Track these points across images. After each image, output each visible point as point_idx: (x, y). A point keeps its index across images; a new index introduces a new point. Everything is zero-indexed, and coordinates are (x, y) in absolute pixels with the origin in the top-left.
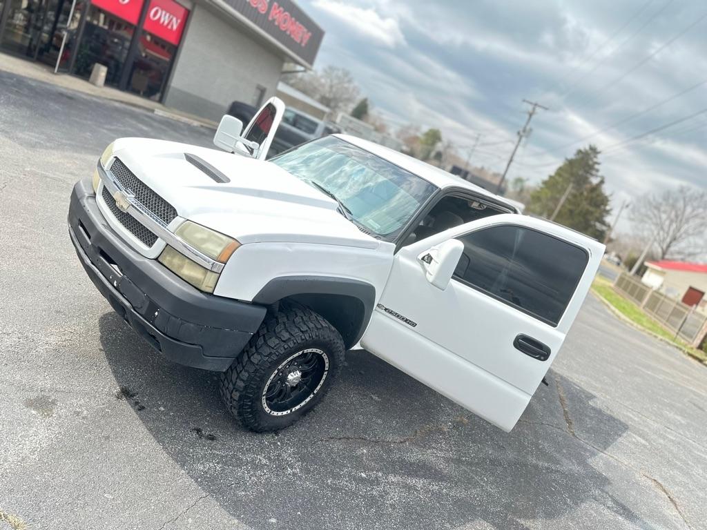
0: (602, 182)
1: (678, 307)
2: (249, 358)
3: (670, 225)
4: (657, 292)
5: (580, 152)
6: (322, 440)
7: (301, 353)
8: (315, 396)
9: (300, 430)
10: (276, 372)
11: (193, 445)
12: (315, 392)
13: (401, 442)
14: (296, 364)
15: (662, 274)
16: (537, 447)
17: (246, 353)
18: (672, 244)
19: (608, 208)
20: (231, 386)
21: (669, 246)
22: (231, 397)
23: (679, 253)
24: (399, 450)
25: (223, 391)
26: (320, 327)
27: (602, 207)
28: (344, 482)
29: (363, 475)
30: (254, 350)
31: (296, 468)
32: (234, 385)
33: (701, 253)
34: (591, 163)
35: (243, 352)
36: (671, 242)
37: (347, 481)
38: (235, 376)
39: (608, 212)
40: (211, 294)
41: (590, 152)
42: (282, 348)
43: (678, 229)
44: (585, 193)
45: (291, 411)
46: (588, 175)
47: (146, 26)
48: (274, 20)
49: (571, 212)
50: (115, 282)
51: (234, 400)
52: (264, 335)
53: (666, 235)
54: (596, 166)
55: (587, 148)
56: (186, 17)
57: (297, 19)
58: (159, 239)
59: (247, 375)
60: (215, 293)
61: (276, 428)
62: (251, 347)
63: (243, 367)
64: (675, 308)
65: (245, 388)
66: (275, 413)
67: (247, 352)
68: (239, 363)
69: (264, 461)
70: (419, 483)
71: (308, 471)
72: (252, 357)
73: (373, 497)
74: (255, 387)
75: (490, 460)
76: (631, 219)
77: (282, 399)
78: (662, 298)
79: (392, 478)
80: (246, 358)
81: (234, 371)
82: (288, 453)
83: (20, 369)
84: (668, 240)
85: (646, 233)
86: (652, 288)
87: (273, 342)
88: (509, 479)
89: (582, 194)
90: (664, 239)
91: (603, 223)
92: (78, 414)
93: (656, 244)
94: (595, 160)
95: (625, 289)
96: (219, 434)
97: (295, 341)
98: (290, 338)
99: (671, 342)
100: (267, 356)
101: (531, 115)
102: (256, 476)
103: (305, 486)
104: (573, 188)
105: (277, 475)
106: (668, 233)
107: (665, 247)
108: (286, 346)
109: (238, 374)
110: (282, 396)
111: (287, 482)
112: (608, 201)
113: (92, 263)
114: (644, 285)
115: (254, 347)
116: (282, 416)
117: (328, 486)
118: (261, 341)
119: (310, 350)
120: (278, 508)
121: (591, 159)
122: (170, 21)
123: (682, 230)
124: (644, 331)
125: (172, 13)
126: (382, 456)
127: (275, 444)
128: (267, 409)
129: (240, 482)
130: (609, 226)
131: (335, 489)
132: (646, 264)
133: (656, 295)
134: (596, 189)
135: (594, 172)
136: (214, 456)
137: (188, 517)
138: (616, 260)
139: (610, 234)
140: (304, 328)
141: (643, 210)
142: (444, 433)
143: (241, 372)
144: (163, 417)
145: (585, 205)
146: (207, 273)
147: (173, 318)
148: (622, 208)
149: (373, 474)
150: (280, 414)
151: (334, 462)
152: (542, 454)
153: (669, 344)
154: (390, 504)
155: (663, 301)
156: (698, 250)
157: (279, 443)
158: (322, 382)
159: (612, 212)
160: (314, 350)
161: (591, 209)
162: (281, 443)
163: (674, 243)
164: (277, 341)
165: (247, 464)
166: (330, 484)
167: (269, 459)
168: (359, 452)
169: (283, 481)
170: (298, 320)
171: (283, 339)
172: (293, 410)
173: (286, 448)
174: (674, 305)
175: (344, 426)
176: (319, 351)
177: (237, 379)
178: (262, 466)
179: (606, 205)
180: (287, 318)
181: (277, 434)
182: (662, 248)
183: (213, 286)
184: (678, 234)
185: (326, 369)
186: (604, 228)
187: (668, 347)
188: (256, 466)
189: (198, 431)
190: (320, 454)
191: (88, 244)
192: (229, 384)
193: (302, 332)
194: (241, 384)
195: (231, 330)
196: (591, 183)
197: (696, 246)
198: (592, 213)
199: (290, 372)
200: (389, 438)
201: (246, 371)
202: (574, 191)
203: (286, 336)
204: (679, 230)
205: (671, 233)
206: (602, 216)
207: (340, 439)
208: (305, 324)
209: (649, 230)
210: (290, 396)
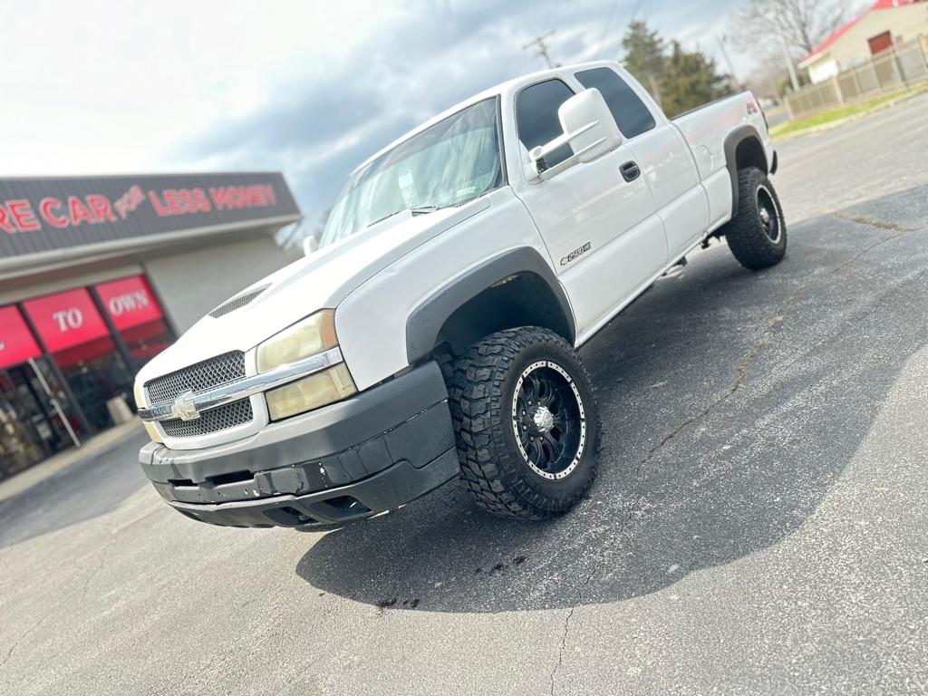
0: (677, 45)
1: (877, 63)
2: (470, 433)
3: (785, 16)
4: (841, 73)
5: (626, 43)
6: (644, 461)
7: (521, 380)
8: (587, 419)
9: (610, 474)
10: (515, 422)
11: (506, 584)
12: (583, 416)
13: (734, 390)
14: (530, 403)
15: (827, 57)
16: (886, 269)
17: (462, 433)
18: (806, 32)
19: (708, 61)
20: (483, 482)
21: (805, 38)
22: (495, 494)
23: (822, 33)
24: (738, 397)
25: (481, 500)
26: (513, 334)
27: (702, 66)
28: (712, 471)
29: (726, 447)
30: (466, 420)
31: (643, 506)
32: (484, 478)
33: (843, 11)
34: (647, 40)
35: (458, 434)
36: (803, 32)
37: (715, 467)
38: (475, 467)
39: (712, 65)
40: (357, 394)
41: (636, 32)
42: (495, 389)
43: (797, 12)
44: (673, 72)
45: (577, 459)
46: (657, 54)
47: (119, 327)
48: (225, 207)
49: (677, 101)
50: (255, 492)
51: (501, 493)
52: (463, 397)
53: (791, 31)
54: (656, 38)
55: (630, 31)
56: (146, 282)
57: (245, 184)
58: (251, 398)
59: (485, 451)
60: (361, 389)
61: (580, 492)
62: (461, 420)
63: (474, 448)
64: (876, 68)
65: (498, 465)
66: (562, 475)
67: (463, 429)
68: (465, 450)
69: (601, 530)
70: (799, 400)
71: (662, 496)
72: (473, 429)
73: (762, 455)
74: (507, 457)
75: (850, 320)
76: (743, 51)
77: (556, 456)
78: (853, 73)
79: (761, 423)
80: (467, 437)
81: (470, 463)
82: (619, 502)
83: (248, 684)
84: (799, 32)
85: (771, 49)
86: (831, 78)
87: (478, 391)
88: (892, 315)
89: (669, 76)
90: (795, 36)
91: (719, 79)
92: (349, 666)
93: (792, 49)
94: (649, 34)
95: (807, 107)
96: (523, 551)
97: (501, 370)
98: (492, 372)
99: (909, 95)
100: (486, 412)
101: (544, 53)
102: (607, 549)
103: (673, 510)
104: (656, 79)
105: (629, 528)
106: (791, 27)
107: (802, 42)
108: (497, 383)
109: (476, 462)
110: (551, 453)
111: (648, 524)
112: (701, 55)
113: (218, 504)
114: (819, 83)
115: (465, 418)
116: (573, 473)
117: (700, 488)
118: (465, 405)
119: (529, 370)
120: (665, 552)
121: (645, 36)
122: (136, 301)
123: (802, 9)
124: (869, 113)
125: (129, 291)
126: (727, 417)
127: (595, 507)
128: (548, 476)
129: (595, 569)
130: (727, 76)
131: (710, 484)
132: (801, 66)
133: (843, 77)
134: (677, 58)
135: (659, 46)
136: (541, 572)
137: (573, 648)
138: (769, 102)
139: (736, 83)
140: (498, 349)
141: (744, 32)
142: (771, 345)
143: (476, 455)
144: (447, 591)
145: (684, 82)
146: (329, 375)
147: (343, 454)
148: (722, 46)
149: (737, 437)
150: (568, 471)
151: (680, 466)
152: (897, 270)
153: (909, 98)
154: (789, 443)
155: (857, 75)
156: (838, 12)
157: (599, 503)
158: (579, 400)
159: (717, 59)
160: (534, 366)
161: (694, 77)
162: (601, 499)
163: (807, 30)
164: (481, 387)
165: (585, 549)
166: (698, 485)
167: (604, 523)
168: (698, 435)
169: (642, 527)
170: (482, 349)
171: (486, 378)
172: (579, 456)
173: (611, 498)
174: (871, 66)
175: (653, 431)
176: (541, 364)
177: (480, 467)
178: (604, 535)
179: (703, 60)
180: (470, 359)
181: (588, 498)
182: (801, 46)
183: (350, 382)
184: (803, 18)
185: (569, 380)
186: (725, 82)
187: (911, 101)
188: (597, 542)
189: (499, 567)
190: (656, 472)
191: (196, 491)
192: (478, 483)
193: (499, 354)
194: (489, 468)
195: (419, 414)
196: (667, 58)
197: (831, 10)
198: (698, 82)
199: (533, 416)
200: (716, 397)
201: (480, 449)
202: (660, 82)
203: (485, 373)
204: (799, 13)
205: (794, 23)
206: (711, 75)
207: (663, 444)
208: (493, 345)
209: (770, 44)
210: (560, 447)
